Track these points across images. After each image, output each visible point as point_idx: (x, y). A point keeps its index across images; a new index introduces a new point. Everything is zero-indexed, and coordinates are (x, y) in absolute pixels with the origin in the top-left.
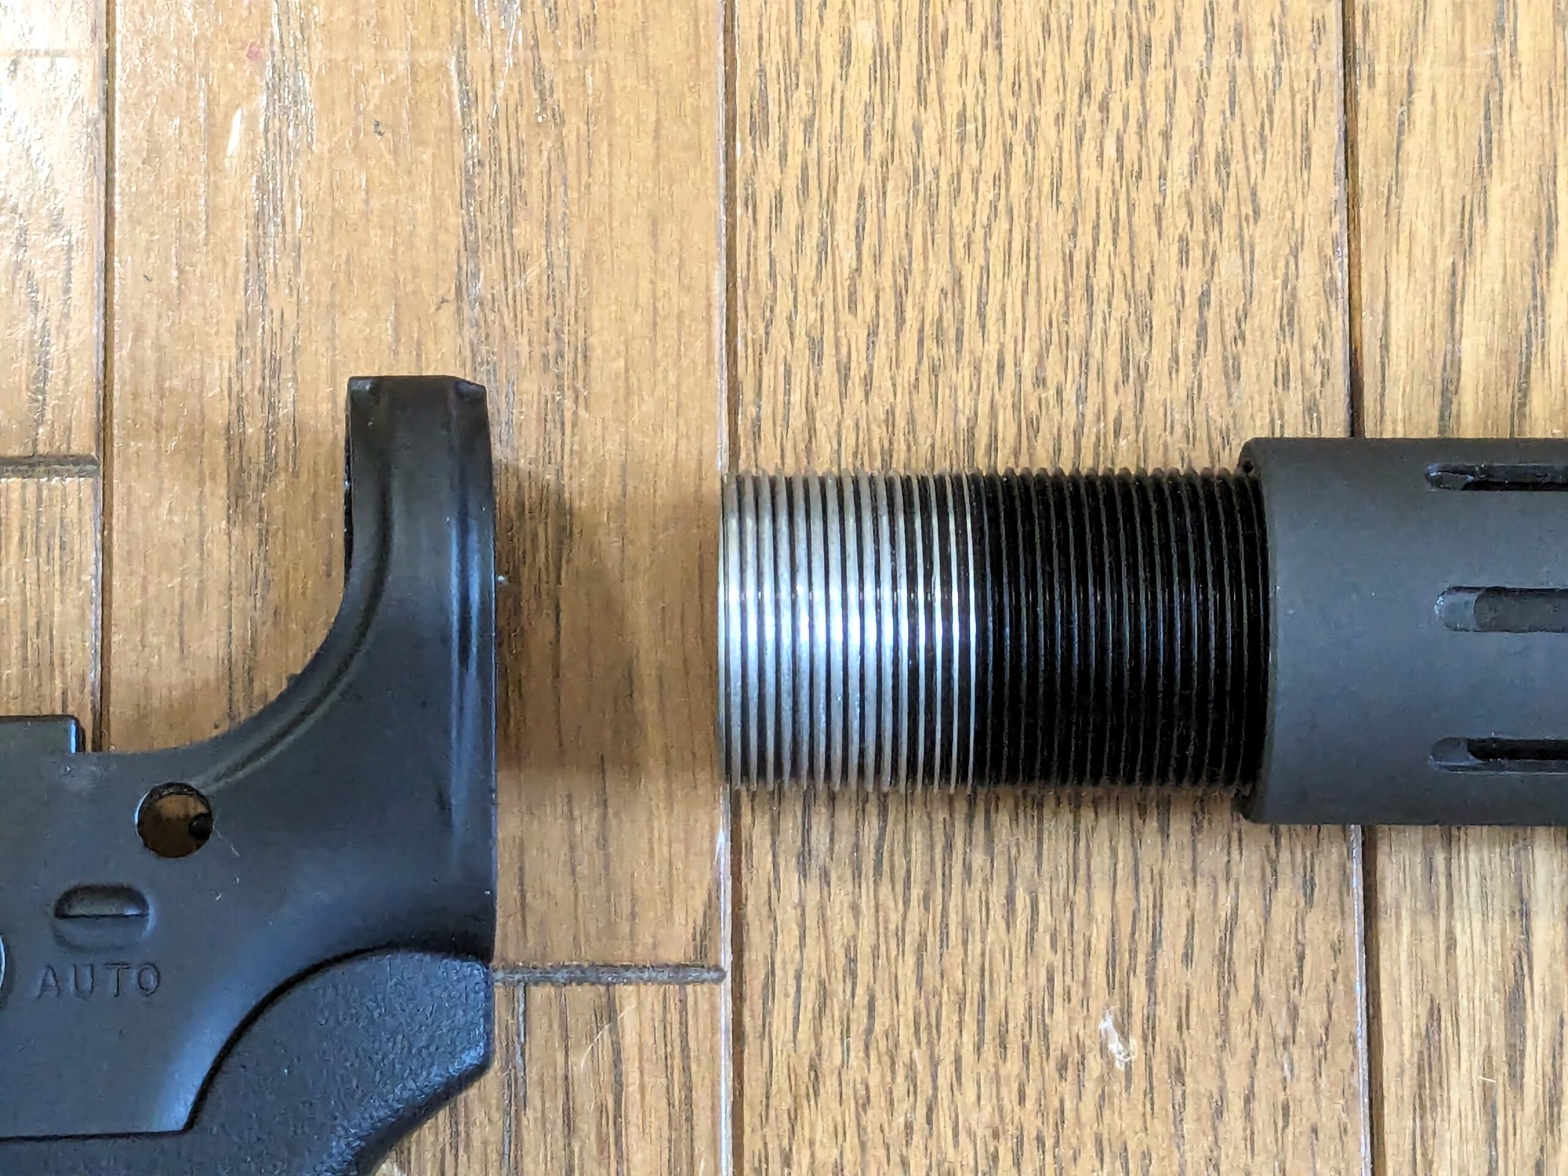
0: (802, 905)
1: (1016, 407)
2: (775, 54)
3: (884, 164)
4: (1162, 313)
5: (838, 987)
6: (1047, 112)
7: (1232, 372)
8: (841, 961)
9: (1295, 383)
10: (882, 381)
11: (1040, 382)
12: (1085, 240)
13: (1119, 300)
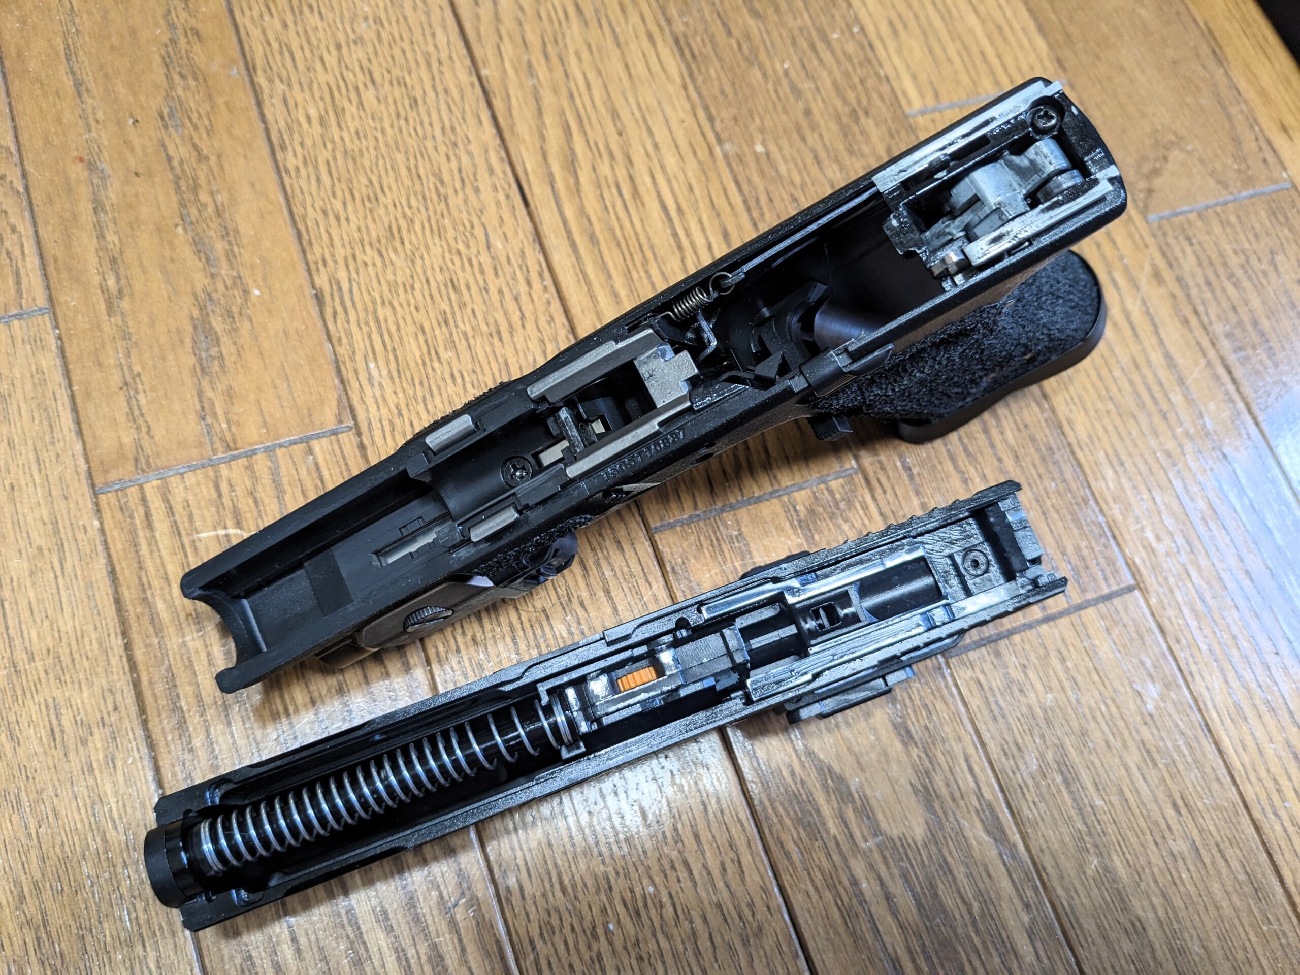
0: (375, 397)
1: (405, 216)
2: (282, 124)
3: (333, 151)
4: (446, 177)
5: (397, 421)
6: (387, 124)
7: (477, 191)
8: (395, 412)
9: (500, 190)
10: (353, 218)
11: (410, 207)
12: (412, 161)
13: (430, 176)
